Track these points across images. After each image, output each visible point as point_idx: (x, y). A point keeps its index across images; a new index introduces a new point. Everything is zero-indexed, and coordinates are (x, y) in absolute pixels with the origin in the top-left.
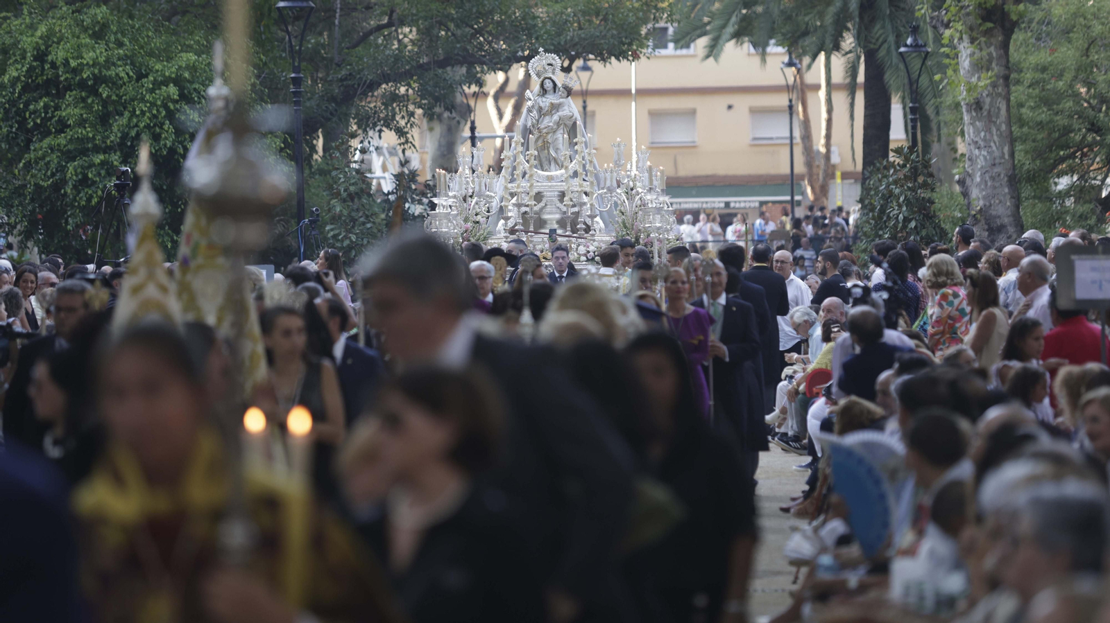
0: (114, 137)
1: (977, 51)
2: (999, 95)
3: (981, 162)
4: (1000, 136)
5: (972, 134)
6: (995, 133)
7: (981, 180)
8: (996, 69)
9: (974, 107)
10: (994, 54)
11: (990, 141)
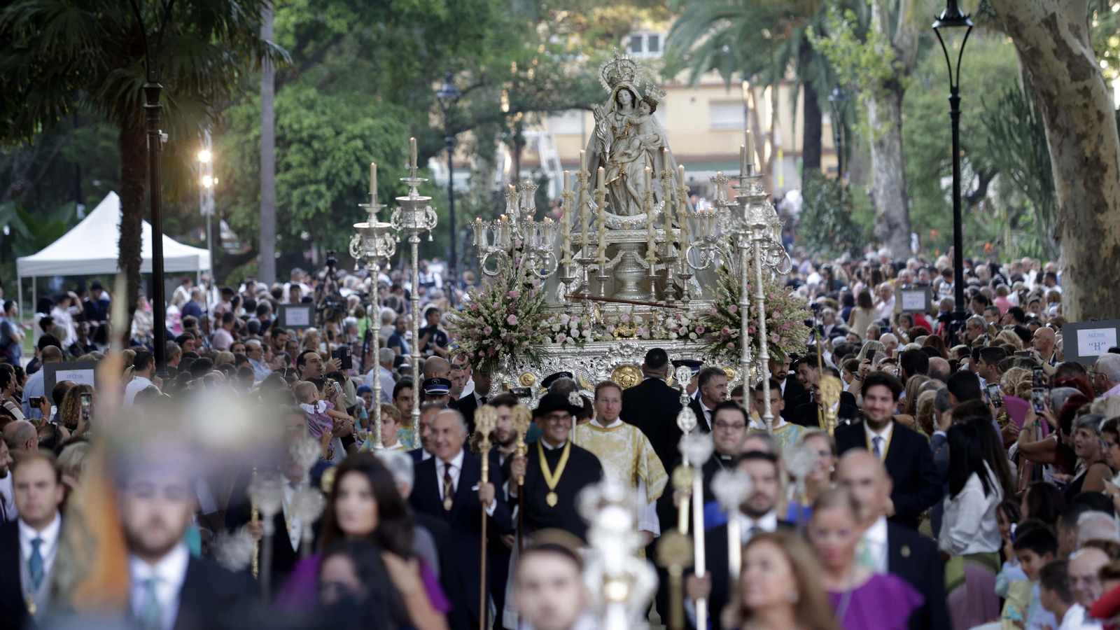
0: (322, 175)
2: (895, 137)
3: (883, 182)
4: (896, 164)
5: (877, 163)
6: (892, 162)
7: (884, 193)
8: (893, 119)
9: (879, 145)
10: (891, 111)
11: (889, 167)
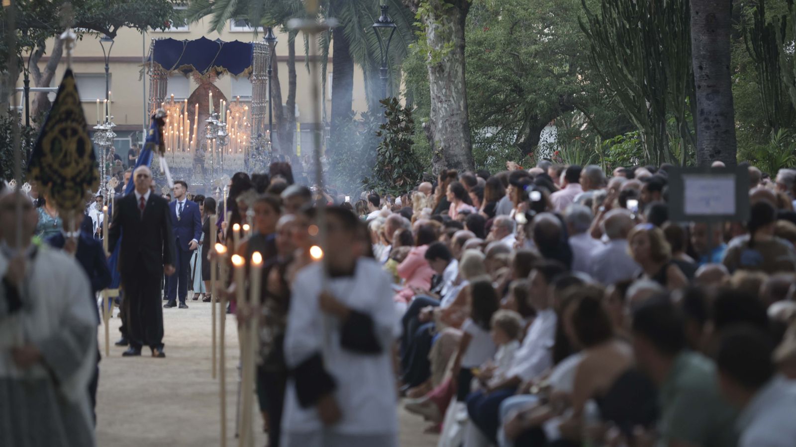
1: (440, 25)
2: (457, 60)
3: (442, 113)
4: (457, 92)
5: (436, 91)
6: (453, 90)
7: (443, 126)
8: (454, 40)
9: (438, 69)
10: (454, 29)
11: (450, 96)
